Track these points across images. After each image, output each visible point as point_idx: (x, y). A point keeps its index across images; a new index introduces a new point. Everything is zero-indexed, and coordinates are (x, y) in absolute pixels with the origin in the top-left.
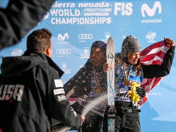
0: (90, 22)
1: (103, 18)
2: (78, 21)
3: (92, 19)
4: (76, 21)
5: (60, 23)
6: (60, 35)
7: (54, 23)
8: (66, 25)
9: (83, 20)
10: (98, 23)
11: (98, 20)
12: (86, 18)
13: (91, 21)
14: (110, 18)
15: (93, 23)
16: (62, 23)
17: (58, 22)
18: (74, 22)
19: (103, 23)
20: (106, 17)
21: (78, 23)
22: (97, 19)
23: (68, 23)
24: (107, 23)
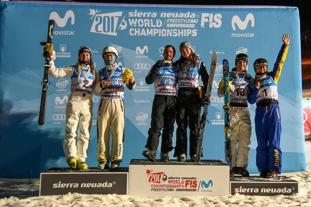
0: (173, 34)
1: (188, 30)
2: (160, 33)
3: (175, 31)
4: (157, 32)
5: (139, 35)
6: (138, 48)
7: (133, 34)
8: (146, 36)
9: (166, 32)
10: (182, 35)
11: (182, 33)
12: (168, 30)
13: (174, 32)
14: (196, 30)
15: (176, 36)
16: (141, 35)
17: (137, 34)
18: (154, 34)
19: (188, 36)
20: (192, 29)
21: (160, 35)
22: (181, 31)
23: (147, 35)
24: (192, 35)
